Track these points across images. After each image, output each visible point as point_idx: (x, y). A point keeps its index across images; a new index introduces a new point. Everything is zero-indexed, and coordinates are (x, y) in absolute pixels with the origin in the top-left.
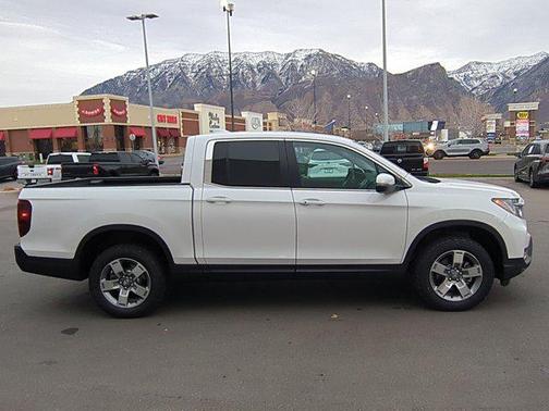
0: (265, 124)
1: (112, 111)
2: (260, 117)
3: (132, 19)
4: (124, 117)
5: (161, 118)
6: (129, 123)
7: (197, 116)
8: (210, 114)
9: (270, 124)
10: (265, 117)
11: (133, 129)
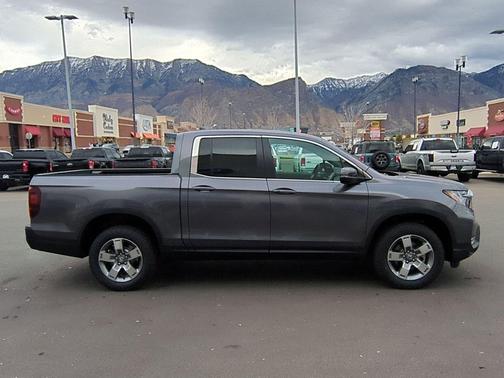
0: (155, 126)
1: (6, 109)
2: (151, 119)
3: (50, 18)
4: (19, 116)
5: (56, 118)
6: (24, 122)
7: (91, 117)
8: (104, 116)
9: (159, 127)
10: (154, 120)
11: (28, 128)
